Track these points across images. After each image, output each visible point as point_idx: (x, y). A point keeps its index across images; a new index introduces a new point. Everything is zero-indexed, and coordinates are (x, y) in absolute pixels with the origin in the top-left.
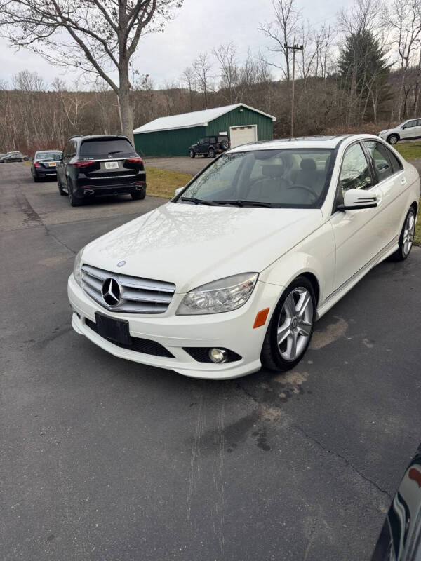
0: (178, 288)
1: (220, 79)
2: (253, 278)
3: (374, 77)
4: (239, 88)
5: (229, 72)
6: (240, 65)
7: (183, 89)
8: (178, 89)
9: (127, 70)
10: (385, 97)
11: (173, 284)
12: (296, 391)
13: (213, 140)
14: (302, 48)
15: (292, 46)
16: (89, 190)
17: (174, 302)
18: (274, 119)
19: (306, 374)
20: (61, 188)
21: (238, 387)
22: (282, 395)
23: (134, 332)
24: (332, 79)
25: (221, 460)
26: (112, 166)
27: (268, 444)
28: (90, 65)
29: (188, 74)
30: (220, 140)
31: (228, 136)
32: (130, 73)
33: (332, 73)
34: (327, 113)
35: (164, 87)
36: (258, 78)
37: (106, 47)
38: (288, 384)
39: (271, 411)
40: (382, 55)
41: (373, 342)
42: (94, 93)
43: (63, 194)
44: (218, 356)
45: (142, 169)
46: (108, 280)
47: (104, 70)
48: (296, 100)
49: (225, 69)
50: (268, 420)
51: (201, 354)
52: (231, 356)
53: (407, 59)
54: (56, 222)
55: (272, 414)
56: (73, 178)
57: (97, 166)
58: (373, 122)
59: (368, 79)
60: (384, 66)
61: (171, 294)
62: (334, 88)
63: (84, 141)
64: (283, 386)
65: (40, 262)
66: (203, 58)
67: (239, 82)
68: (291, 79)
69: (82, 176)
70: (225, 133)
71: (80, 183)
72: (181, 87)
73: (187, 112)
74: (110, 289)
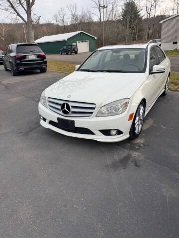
0: (98, 105)
1: (70, 19)
2: (127, 101)
3: (136, 22)
4: (79, 24)
5: (74, 16)
6: (79, 13)
7: (53, 24)
8: (51, 24)
9: (30, 13)
10: (140, 30)
11: (95, 104)
12: (142, 145)
13: (70, 47)
14: (106, 7)
15: (102, 6)
16: (22, 68)
17: (95, 112)
18: (96, 38)
19: (144, 139)
20: (6, 68)
21: (118, 145)
22: (137, 147)
23: (76, 125)
24: (119, 21)
25: (122, 172)
26: (32, 57)
27: (138, 165)
28: (12, 10)
29: (55, 16)
30: (73, 47)
31: (76, 45)
32: (32, 14)
33: (119, 18)
34: (117, 36)
35: (45, 23)
36: (87, 19)
37: (20, 2)
38: (138, 143)
39: (135, 153)
40: (139, 12)
41: (165, 126)
42: (11, 24)
43: (7, 70)
44: (114, 132)
45: (45, 58)
46: (64, 104)
47: (20, 13)
48: (105, 30)
49: (73, 15)
50: (135, 156)
51: (106, 132)
52: (119, 132)
53: (149, 14)
54: (8, 83)
55: (135, 154)
56: (14, 63)
57: (25, 57)
58: (136, 41)
59: (134, 22)
60: (140, 16)
61: (94, 108)
62: (120, 25)
63: (18, 46)
64: (136, 144)
65: (9, 100)
66: (63, 10)
67: (79, 21)
68: (102, 20)
69: (18, 62)
70: (75, 44)
71: (17, 65)
72: (52, 23)
73: (55, 34)
74: (65, 107)
